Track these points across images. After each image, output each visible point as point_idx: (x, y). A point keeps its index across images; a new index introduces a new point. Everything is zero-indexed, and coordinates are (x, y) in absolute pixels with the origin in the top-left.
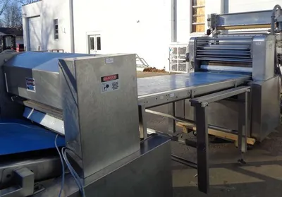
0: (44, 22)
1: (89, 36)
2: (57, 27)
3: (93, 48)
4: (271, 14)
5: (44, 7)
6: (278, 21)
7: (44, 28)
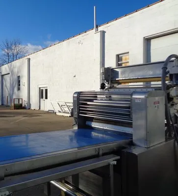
0: (12, 78)
1: (40, 88)
2: (19, 82)
3: (42, 97)
4: (162, 65)
5: (12, 67)
6: (171, 73)
7: (12, 82)
